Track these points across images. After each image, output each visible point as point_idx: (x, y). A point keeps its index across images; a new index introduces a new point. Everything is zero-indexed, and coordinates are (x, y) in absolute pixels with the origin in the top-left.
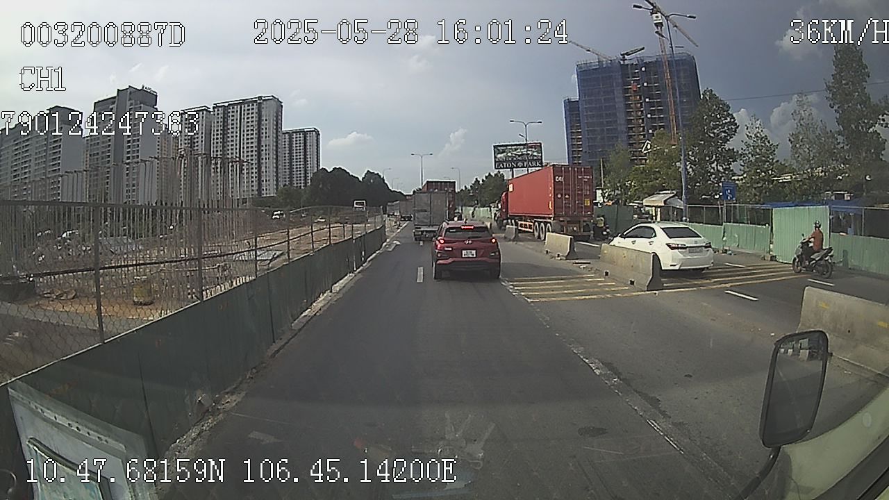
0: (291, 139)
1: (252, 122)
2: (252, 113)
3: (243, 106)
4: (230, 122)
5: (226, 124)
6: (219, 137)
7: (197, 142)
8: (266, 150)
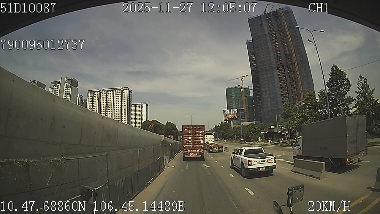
0: (136, 107)
1: (119, 98)
2: (119, 95)
3: (115, 91)
4: (109, 98)
5: (107, 98)
6: (104, 103)
7: (95, 105)
8: (124, 111)
